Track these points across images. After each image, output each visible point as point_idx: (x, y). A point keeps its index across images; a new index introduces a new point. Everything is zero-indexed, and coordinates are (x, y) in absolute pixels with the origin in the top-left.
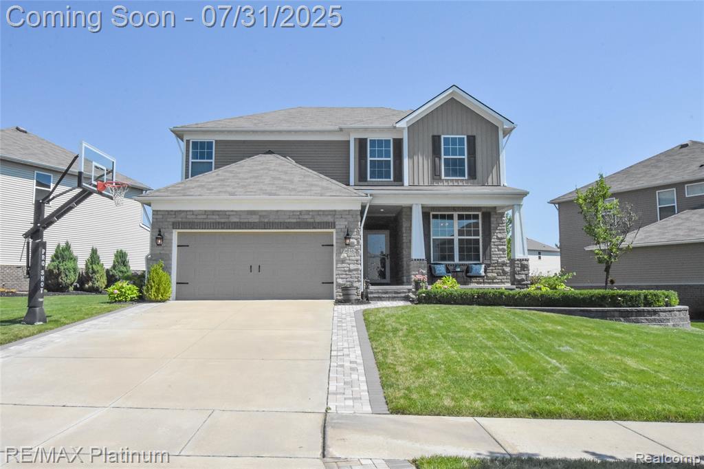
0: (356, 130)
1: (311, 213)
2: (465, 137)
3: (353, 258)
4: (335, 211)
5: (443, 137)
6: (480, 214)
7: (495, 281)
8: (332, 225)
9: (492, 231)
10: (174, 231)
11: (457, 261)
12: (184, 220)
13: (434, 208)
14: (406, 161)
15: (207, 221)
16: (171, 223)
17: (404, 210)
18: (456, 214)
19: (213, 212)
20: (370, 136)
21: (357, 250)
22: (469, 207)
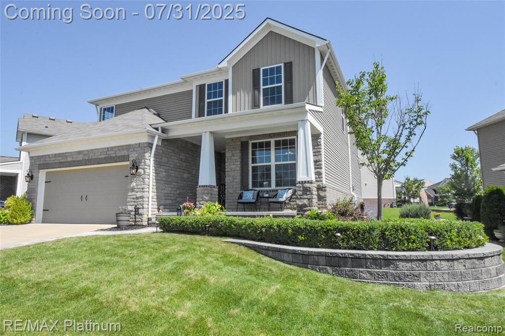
1: (114, 149)
2: (282, 65)
3: (140, 187)
4: (130, 145)
5: (262, 69)
6: (296, 138)
8: (125, 158)
10: (41, 171)
11: (273, 186)
12: (45, 162)
14: (230, 97)
15: (56, 161)
16: (37, 165)
18: (273, 141)
19: (60, 155)
20: (208, 81)
21: (143, 179)
22: (284, 132)
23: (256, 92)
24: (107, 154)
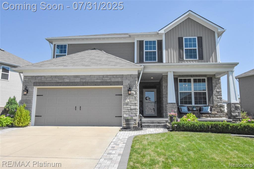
0: (138, 36)
1: (109, 77)
2: (196, 38)
3: (133, 102)
4: (123, 75)
5: (184, 38)
6: (206, 78)
7: (216, 116)
8: (121, 83)
9: (213, 88)
10: (35, 87)
11: (193, 104)
12: (40, 81)
13: (180, 76)
14: (164, 52)
15: (53, 81)
16: (33, 83)
17: (164, 77)
18: (192, 79)
19: (56, 77)
20: (145, 39)
21: (135, 98)
22: (200, 75)
23: (181, 51)
24: (102, 79)
